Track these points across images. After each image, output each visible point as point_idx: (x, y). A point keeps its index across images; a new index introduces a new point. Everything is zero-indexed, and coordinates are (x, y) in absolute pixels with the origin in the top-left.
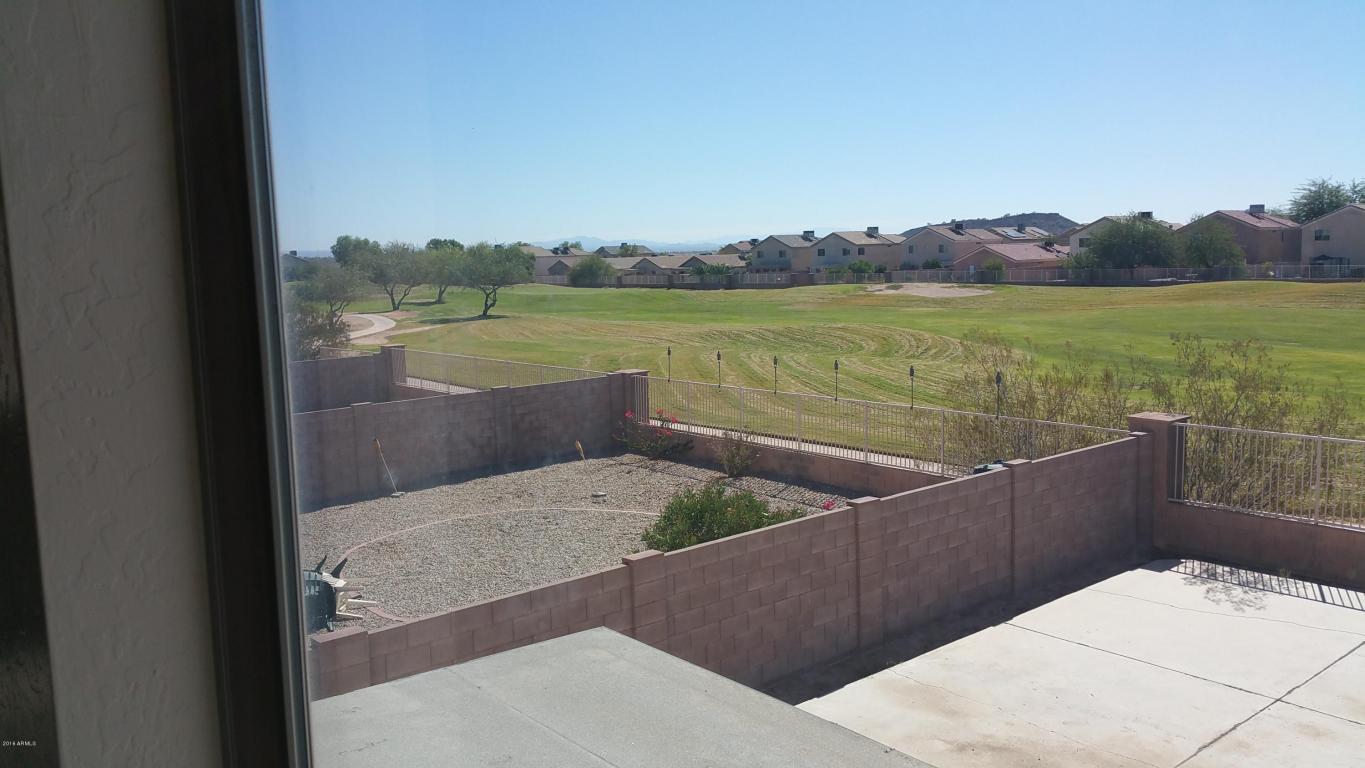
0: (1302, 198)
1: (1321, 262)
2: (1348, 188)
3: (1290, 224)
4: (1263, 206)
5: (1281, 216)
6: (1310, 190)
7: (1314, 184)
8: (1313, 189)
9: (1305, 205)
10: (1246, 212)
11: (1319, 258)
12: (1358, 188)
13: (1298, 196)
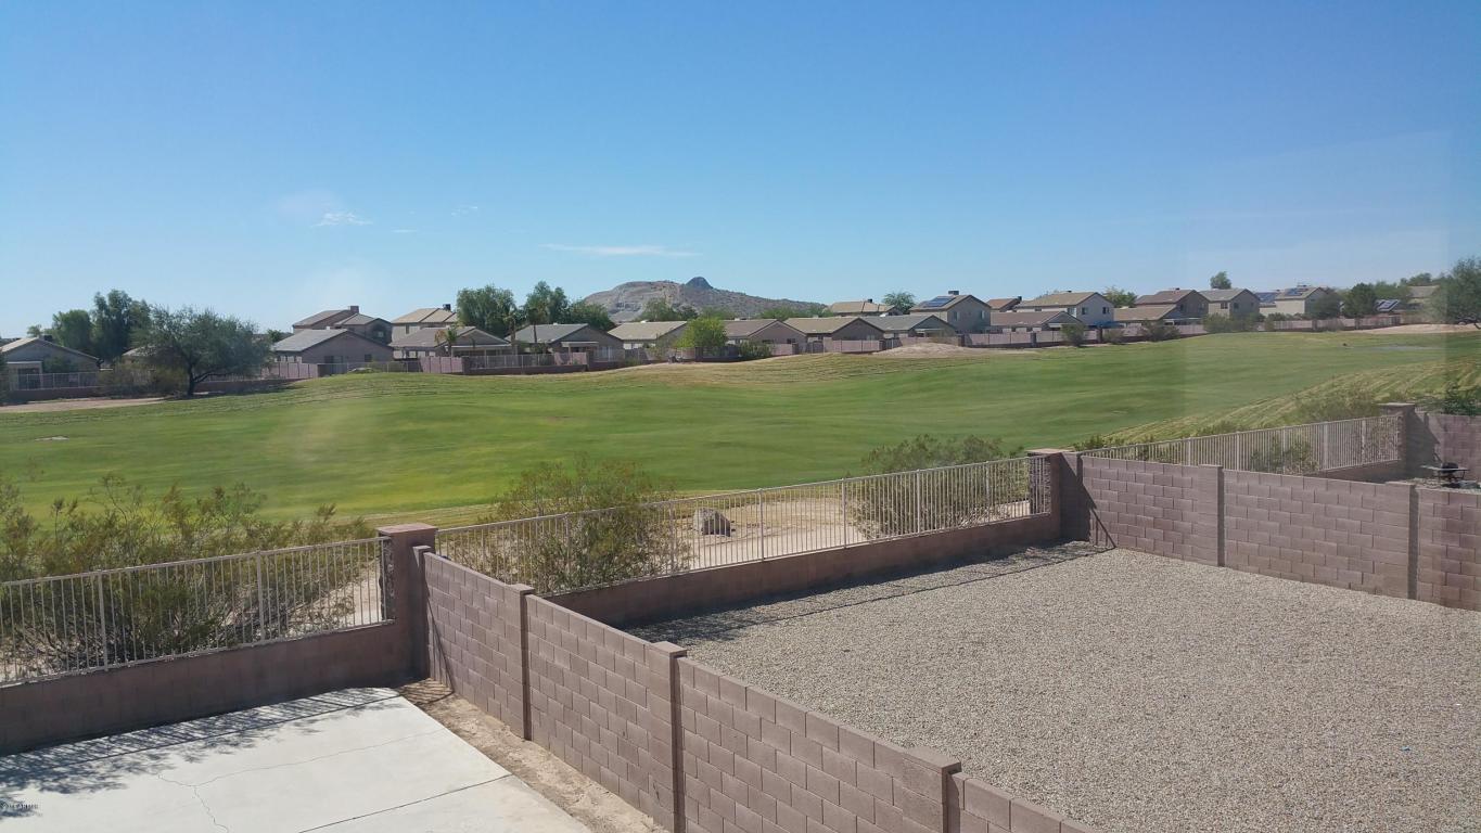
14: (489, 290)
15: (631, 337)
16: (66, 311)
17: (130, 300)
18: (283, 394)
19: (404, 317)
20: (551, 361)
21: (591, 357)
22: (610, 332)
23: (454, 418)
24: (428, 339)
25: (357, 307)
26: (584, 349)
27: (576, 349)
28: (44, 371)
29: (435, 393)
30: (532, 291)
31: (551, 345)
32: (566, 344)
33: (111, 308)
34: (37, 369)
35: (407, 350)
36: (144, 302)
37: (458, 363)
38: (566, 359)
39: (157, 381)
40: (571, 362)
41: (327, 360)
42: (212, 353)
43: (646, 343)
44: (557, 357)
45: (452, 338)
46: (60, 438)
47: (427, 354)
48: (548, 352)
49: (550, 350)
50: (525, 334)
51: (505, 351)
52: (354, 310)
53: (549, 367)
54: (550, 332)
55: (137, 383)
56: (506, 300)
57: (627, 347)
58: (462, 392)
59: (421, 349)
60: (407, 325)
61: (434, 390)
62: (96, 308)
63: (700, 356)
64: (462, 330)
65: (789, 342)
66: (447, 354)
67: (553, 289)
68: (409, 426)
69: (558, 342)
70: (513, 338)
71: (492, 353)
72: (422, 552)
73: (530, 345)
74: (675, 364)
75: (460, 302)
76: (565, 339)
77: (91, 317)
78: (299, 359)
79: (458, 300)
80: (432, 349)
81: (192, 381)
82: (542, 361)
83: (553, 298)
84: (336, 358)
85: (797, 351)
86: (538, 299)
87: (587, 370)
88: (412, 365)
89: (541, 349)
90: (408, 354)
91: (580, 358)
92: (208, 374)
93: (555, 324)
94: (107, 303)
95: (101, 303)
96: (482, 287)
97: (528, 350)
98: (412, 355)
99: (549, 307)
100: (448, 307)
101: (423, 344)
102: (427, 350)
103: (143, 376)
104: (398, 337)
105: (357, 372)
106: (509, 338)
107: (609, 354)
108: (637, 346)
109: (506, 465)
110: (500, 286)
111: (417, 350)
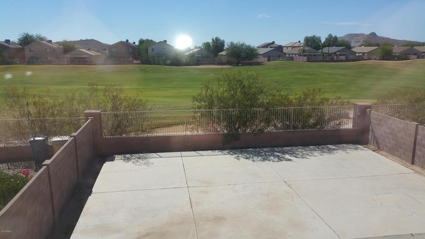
0: (21, 38)
1: (32, 59)
2: (35, 36)
3: (19, 46)
4: (9, 40)
5: (15, 44)
6: (23, 35)
7: (25, 34)
8: (24, 35)
9: (22, 40)
10: (4, 42)
11: (31, 58)
12: (38, 36)
13: (20, 37)
14: (314, 36)
15: (358, 51)
16: (205, 42)
17: (220, 39)
18: (261, 66)
19: (287, 44)
20: (333, 58)
21: (346, 57)
22: (351, 50)
23: (312, 75)
24: (296, 51)
25: (274, 42)
26: (344, 55)
27: (341, 55)
28: (202, 58)
29: (303, 67)
30: (327, 36)
31: (333, 53)
32: (338, 53)
33: (215, 42)
34: (200, 57)
35: (289, 54)
36: (223, 40)
37: (305, 58)
38: (337, 58)
39: (228, 61)
40: (340, 58)
41: (269, 56)
42: (245, 54)
43: (364, 54)
44: (335, 57)
45: (304, 51)
46: (212, 75)
47: (295, 56)
48: (332, 56)
49: (333, 55)
50: (326, 50)
51: (319, 55)
52: (273, 42)
53: (332, 60)
54: (333, 49)
55: (223, 61)
56: (319, 39)
57: (357, 54)
58: (311, 67)
59: (294, 54)
60: (287, 47)
61: (303, 66)
62: (212, 41)
63: (383, 58)
64: (307, 48)
65: (415, 55)
66: (302, 56)
67: (334, 36)
68: (300, 76)
69: (335, 52)
70: (322, 51)
71: (315, 55)
72: (370, 111)
73: (326, 53)
74: (376, 61)
75: (305, 40)
76: (337, 52)
77: (211, 44)
78: (261, 56)
79: (304, 40)
80: (297, 54)
81: (238, 61)
82: (330, 58)
83: (333, 39)
84: (271, 56)
85: (418, 58)
86: (329, 39)
87: (345, 62)
88: (292, 59)
89: (329, 54)
90: (289, 55)
91: (343, 58)
92: (242, 60)
93: (334, 47)
94: (215, 40)
95: (213, 40)
96: (312, 35)
97: (325, 55)
98: (291, 56)
99: (332, 41)
100: (300, 42)
101: (295, 53)
102: (295, 54)
103: (225, 60)
104: (285, 50)
105: (280, 60)
106: (320, 51)
107: (351, 57)
108: (360, 54)
109: (336, 89)
110: (317, 35)
111: (292, 54)
